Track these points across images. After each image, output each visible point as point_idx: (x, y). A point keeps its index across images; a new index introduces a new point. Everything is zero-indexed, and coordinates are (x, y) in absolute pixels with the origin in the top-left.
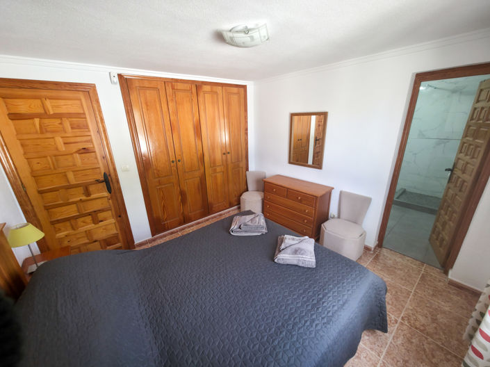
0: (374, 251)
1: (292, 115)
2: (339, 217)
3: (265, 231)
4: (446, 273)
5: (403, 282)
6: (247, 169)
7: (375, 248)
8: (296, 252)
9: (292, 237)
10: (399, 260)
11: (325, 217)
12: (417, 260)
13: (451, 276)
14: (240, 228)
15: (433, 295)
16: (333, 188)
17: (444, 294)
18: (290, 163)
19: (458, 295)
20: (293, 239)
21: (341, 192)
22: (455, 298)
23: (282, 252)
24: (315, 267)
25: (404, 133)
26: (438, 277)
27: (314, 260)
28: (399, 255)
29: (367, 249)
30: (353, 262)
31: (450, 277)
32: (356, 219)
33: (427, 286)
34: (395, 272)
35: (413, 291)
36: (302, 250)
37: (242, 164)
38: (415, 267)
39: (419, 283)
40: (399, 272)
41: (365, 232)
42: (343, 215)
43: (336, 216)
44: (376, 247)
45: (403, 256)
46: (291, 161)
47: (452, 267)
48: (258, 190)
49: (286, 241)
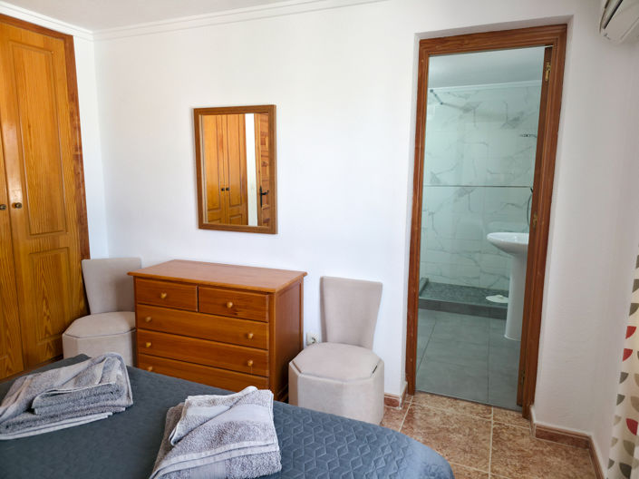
0: (404, 405)
1: (198, 113)
2: (325, 339)
3: (124, 401)
4: (527, 415)
5: (469, 456)
6: (85, 254)
7: (404, 398)
8: (220, 437)
9: (208, 397)
10: (450, 411)
11: (295, 346)
12: (477, 403)
13: (537, 419)
14: (29, 409)
15: (523, 468)
16: (305, 274)
17: (537, 458)
18: (202, 226)
19: (554, 453)
20: (213, 403)
21: (322, 280)
22: (555, 461)
23: (177, 448)
24: (279, 467)
25: (417, 148)
26: (517, 427)
27: (275, 448)
28: (448, 402)
29: (390, 402)
30: (375, 428)
31: (535, 421)
32: (360, 338)
33: (508, 453)
34: (449, 440)
35: (490, 473)
36: (238, 426)
37: (69, 240)
38: (478, 418)
39: (494, 452)
40: (456, 437)
41: (380, 361)
42: (334, 332)
43: (318, 337)
44: (405, 393)
45: (454, 402)
46: (205, 222)
47: (532, 401)
48: (120, 309)
49: (190, 412)
